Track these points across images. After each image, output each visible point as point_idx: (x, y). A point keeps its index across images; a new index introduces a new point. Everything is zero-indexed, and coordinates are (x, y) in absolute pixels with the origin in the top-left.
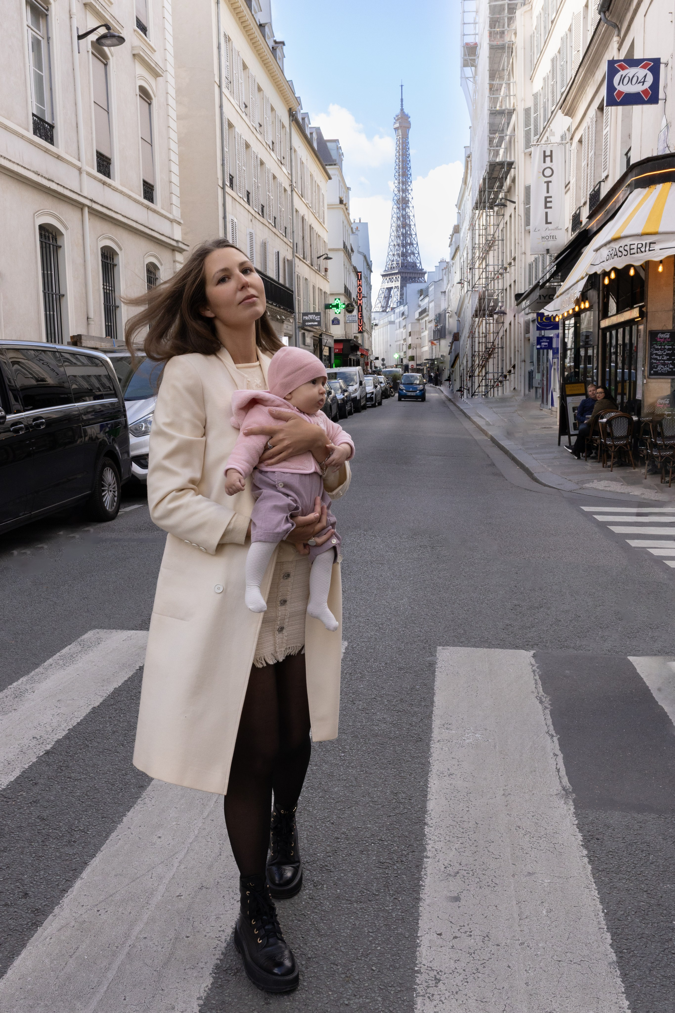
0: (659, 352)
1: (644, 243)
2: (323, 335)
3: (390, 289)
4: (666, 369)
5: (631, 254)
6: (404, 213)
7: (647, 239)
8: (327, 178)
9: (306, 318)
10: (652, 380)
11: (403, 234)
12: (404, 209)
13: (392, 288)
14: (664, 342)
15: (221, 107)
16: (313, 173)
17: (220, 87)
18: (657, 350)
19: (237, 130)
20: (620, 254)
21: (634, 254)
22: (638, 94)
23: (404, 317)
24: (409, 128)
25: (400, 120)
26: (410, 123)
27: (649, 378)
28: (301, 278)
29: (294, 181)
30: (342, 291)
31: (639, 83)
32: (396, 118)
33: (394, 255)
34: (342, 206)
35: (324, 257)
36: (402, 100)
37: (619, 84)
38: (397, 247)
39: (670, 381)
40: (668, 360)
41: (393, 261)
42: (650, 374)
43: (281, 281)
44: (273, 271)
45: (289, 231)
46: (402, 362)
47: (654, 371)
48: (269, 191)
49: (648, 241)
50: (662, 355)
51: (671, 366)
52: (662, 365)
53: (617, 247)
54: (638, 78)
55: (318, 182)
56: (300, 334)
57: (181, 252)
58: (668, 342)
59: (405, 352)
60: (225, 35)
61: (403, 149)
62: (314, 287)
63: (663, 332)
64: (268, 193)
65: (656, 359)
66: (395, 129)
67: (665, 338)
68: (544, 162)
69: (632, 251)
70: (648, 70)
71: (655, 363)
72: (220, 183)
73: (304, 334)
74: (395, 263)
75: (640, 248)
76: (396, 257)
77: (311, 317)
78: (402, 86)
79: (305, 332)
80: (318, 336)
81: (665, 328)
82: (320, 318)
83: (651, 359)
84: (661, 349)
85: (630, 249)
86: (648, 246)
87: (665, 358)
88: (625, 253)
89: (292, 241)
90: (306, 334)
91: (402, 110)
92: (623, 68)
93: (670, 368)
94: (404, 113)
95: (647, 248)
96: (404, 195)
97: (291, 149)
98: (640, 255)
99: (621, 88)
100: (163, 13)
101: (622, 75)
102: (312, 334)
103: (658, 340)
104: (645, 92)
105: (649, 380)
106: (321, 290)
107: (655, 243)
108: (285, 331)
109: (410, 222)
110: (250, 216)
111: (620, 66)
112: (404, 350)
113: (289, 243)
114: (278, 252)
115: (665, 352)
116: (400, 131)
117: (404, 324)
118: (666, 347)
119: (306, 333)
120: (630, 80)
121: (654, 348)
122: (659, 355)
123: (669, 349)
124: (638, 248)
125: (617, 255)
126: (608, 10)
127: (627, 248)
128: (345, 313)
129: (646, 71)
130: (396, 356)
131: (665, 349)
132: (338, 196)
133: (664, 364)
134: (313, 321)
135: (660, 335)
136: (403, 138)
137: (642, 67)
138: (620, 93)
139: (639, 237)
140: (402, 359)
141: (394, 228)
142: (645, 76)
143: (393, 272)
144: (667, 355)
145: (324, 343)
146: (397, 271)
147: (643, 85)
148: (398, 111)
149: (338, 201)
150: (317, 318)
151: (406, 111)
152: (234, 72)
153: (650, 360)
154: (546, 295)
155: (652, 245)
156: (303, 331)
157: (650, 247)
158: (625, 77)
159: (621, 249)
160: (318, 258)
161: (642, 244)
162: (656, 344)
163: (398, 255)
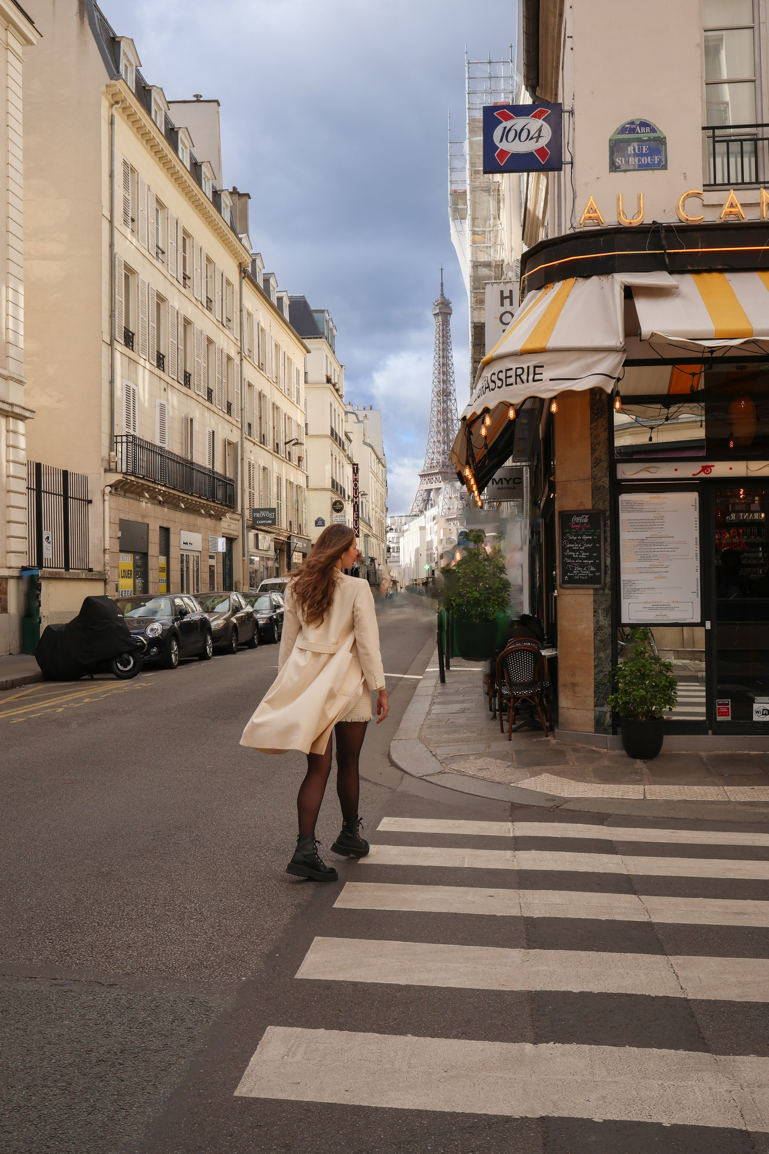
0: (575, 546)
1: (525, 367)
2: (292, 537)
3: (429, 491)
4: (586, 573)
5: (507, 385)
6: (445, 406)
7: (530, 361)
8: (305, 352)
9: (258, 515)
10: (567, 592)
11: (444, 430)
12: (445, 402)
13: (431, 490)
14: (580, 529)
15: (112, 246)
16: (280, 342)
17: (111, 222)
18: (572, 542)
19: (141, 277)
20: (492, 386)
21: (512, 384)
22: (530, 155)
23: (435, 521)
24: (450, 314)
25: (440, 306)
26: (452, 309)
27: (561, 587)
28: (256, 467)
29: (246, 347)
30: (329, 485)
31: (532, 138)
32: (436, 304)
33: (433, 453)
34: (330, 385)
35: (293, 442)
36: (442, 284)
37: (501, 141)
38: (437, 444)
39: (591, 592)
40: (587, 558)
41: (433, 459)
42: (564, 582)
43: (219, 468)
44: (204, 454)
45: (235, 408)
46: (433, 574)
47: (568, 576)
48: (198, 356)
49: (531, 364)
50: (579, 550)
51: (593, 569)
52: (580, 567)
53: (489, 375)
54: (529, 131)
55: (289, 354)
56: (251, 534)
57: (22, 420)
58: (587, 529)
59: (437, 563)
60: (125, 163)
61: (443, 336)
62: (279, 479)
63: (579, 513)
64: (196, 359)
65: (571, 557)
66: (434, 315)
67: (583, 523)
68: (502, 305)
69: (509, 381)
70: (543, 120)
71: (569, 563)
72: (107, 339)
73: (257, 535)
74: (435, 461)
75: (519, 376)
76: (436, 456)
77: (263, 514)
78: (442, 269)
79: (259, 532)
80: (286, 540)
81: (581, 508)
82: (275, 515)
83: (564, 556)
84: (577, 541)
85: (507, 377)
86: (531, 370)
87: (584, 555)
88: (499, 383)
89: (239, 420)
90: (260, 537)
91: (442, 295)
92: (508, 118)
93: (591, 572)
94: (444, 298)
95: (531, 377)
96: (445, 387)
97: (241, 311)
98: (520, 386)
99: (504, 146)
100: (6, 119)
101: (505, 128)
102: (274, 536)
103: (573, 527)
104: (541, 151)
105: (563, 591)
106: (291, 483)
107: (542, 367)
108: (224, 531)
109: (452, 416)
110: (163, 385)
111: (502, 114)
112: (436, 560)
113: (234, 422)
114: (213, 432)
115: (582, 545)
116: (440, 317)
117: (435, 529)
118: (585, 537)
119: (261, 535)
120: (518, 135)
121: (567, 539)
122: (575, 551)
123: (588, 541)
124: (516, 376)
125: (489, 387)
126: (537, 84)
127: (502, 376)
128: (332, 512)
129: (541, 122)
130: (427, 567)
131: (582, 540)
132: (325, 374)
133: (582, 565)
134: (267, 519)
135: (576, 519)
136: (443, 324)
137: (535, 116)
138: (503, 153)
139: (518, 358)
140: (433, 571)
141: (435, 424)
142: (540, 130)
143: (433, 472)
144: (586, 550)
145: (292, 548)
146: (437, 471)
147: (537, 141)
148: (438, 297)
149: (325, 380)
150: (270, 515)
151: (447, 296)
152: (140, 208)
153: (563, 559)
154: (510, 479)
155: (538, 370)
156: (256, 532)
157: (535, 374)
158: (509, 130)
159: (494, 378)
160: (286, 443)
161: (523, 368)
162: (570, 533)
163: (439, 452)
